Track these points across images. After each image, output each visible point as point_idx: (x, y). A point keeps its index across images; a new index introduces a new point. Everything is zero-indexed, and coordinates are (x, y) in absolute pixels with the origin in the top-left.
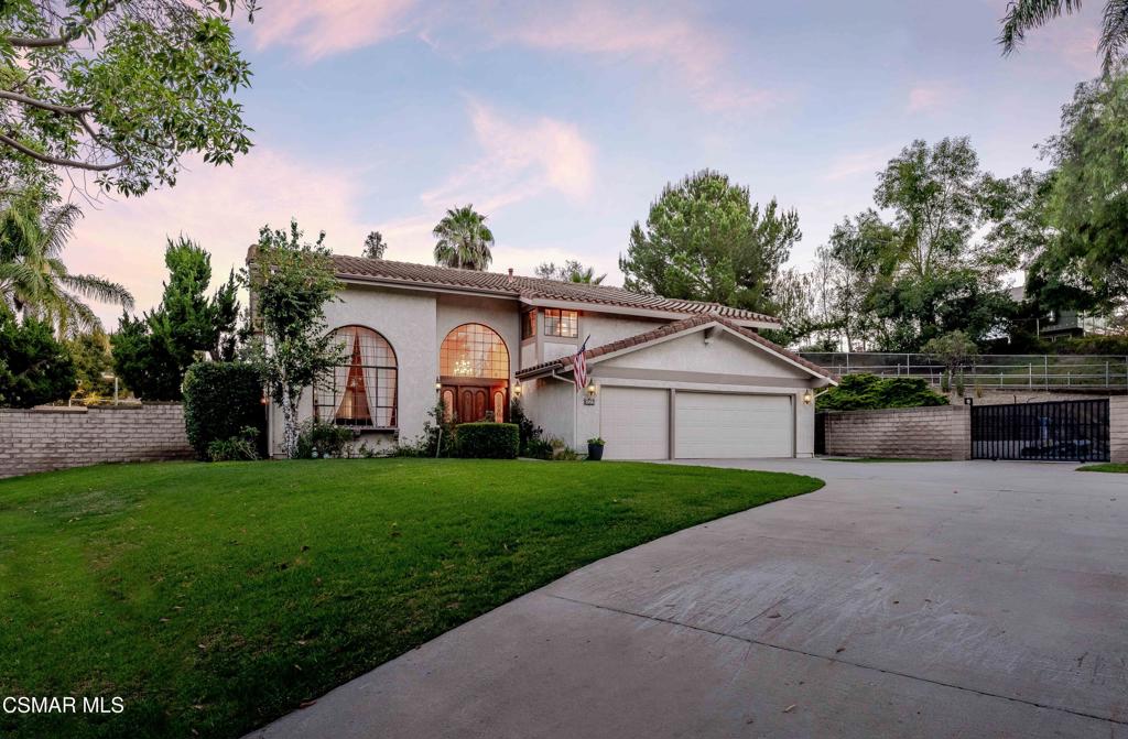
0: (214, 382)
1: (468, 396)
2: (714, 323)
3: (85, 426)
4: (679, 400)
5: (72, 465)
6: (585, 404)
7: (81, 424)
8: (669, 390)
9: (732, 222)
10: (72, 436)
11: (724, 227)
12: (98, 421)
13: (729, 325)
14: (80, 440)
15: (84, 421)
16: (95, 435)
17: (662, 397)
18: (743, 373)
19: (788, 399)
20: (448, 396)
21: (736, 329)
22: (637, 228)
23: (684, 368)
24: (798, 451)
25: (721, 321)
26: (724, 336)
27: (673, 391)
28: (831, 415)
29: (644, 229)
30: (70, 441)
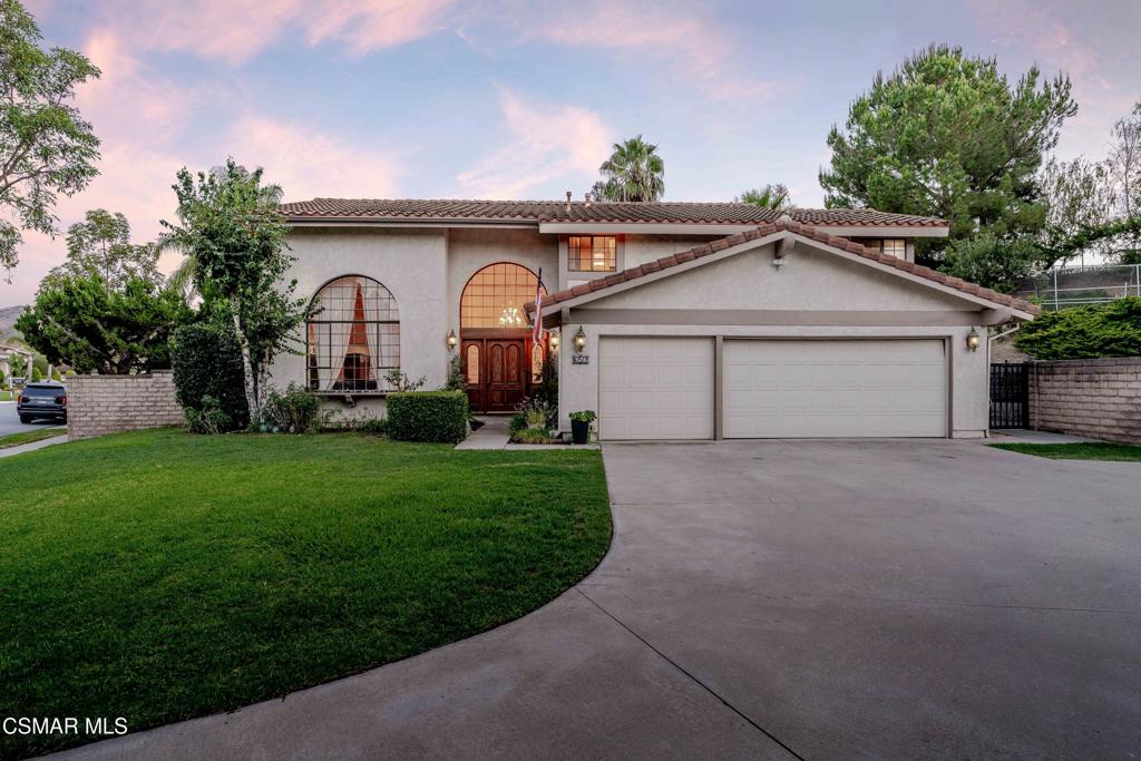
0: (194, 345)
1: (498, 352)
2: (784, 234)
3: (150, 390)
4: (731, 354)
5: (142, 428)
6: (575, 363)
7: (147, 388)
8: (714, 338)
9: (959, 106)
10: (140, 399)
11: (948, 114)
12: (161, 385)
13: (811, 235)
14: (147, 404)
15: (150, 385)
16: (159, 399)
17: (704, 349)
18: (848, 308)
19: (937, 346)
20: (474, 352)
21: (825, 239)
22: (834, 134)
23: (738, 305)
24: (955, 427)
25: (795, 231)
26: (803, 252)
27: (719, 340)
28: (1038, 365)
29: (845, 134)
30: (139, 404)
